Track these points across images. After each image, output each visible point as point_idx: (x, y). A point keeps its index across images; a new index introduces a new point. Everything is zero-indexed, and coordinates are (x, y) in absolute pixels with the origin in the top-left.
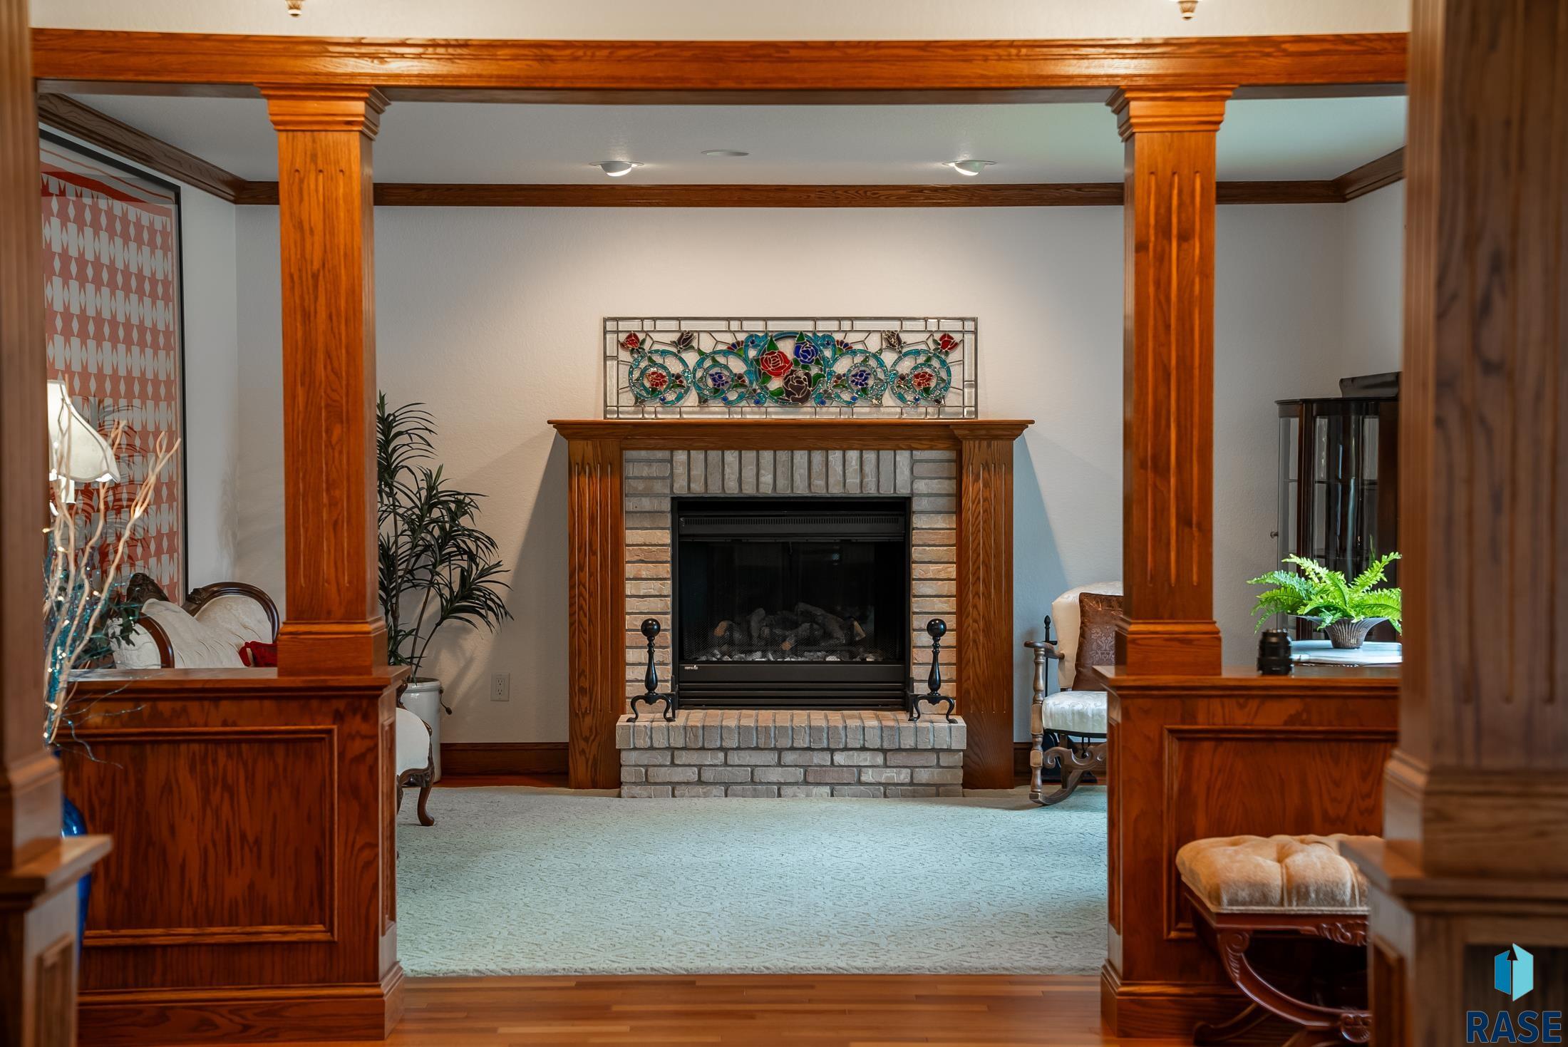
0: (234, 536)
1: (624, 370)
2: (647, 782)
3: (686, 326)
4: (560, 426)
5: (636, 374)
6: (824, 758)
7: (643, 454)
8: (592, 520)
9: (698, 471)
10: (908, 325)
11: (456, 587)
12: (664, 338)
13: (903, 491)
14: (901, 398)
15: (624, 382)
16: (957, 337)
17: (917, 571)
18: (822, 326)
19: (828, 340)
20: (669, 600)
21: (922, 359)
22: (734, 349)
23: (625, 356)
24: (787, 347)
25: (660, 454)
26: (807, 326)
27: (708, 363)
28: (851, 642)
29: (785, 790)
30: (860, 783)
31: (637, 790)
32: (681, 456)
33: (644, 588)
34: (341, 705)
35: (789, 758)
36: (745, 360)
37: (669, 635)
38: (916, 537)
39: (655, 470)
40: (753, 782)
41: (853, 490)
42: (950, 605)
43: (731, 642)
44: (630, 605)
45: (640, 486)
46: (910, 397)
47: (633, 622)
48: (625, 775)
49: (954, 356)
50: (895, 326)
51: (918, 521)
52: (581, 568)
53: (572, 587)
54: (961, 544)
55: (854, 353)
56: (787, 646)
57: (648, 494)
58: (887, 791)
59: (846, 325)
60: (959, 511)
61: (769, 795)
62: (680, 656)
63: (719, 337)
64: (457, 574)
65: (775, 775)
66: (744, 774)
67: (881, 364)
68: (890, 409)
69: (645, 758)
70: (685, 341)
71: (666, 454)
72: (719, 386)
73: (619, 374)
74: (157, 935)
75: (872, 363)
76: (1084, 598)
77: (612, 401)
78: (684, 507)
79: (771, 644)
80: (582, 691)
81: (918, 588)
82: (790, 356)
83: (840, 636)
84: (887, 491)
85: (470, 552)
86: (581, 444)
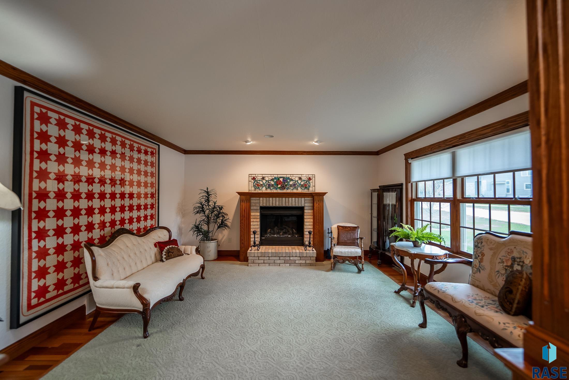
0: (182, 213)
1: (252, 183)
2: (254, 263)
3: (263, 176)
4: (239, 193)
5: (254, 184)
6: (288, 258)
7: (254, 198)
8: (244, 211)
9: (265, 201)
10: (303, 176)
11: (220, 223)
12: (260, 178)
13: (303, 205)
14: (302, 189)
15: (252, 185)
16: (311, 178)
17: (305, 220)
18: (288, 176)
19: (289, 178)
20: (259, 226)
21: (305, 182)
22: (272, 180)
23: (253, 181)
24: (281, 179)
25: (258, 198)
26: (285, 176)
27: (267, 182)
28: (293, 233)
29: (280, 264)
30: (295, 263)
31: (251, 265)
32: (261, 199)
33: (254, 223)
35: (281, 258)
36: (274, 182)
37: (259, 233)
38: (305, 214)
39: (257, 201)
40: (274, 263)
41: (294, 205)
42: (312, 227)
43: (271, 233)
44: (252, 227)
45: (254, 204)
46: (303, 188)
47: (252, 230)
48: (249, 261)
49: (311, 181)
50: (300, 176)
51: (306, 211)
52: (242, 220)
53: (240, 223)
54: (314, 216)
55: (293, 180)
56: (281, 234)
57: (255, 206)
58: (301, 265)
59: (292, 176)
60: (313, 209)
61: (277, 266)
62: (261, 236)
63: (269, 177)
64: (220, 221)
65: (279, 262)
66: (272, 261)
67: (298, 182)
68: (300, 190)
69: (253, 258)
70: (263, 178)
71: (259, 198)
72: (269, 186)
73: (251, 184)
75: (296, 182)
76: (338, 227)
77: (250, 189)
78: (262, 208)
79: (278, 233)
80: (242, 243)
81: (305, 223)
82: (282, 181)
83: (291, 232)
84: (300, 205)
85: (223, 216)
86: (242, 197)
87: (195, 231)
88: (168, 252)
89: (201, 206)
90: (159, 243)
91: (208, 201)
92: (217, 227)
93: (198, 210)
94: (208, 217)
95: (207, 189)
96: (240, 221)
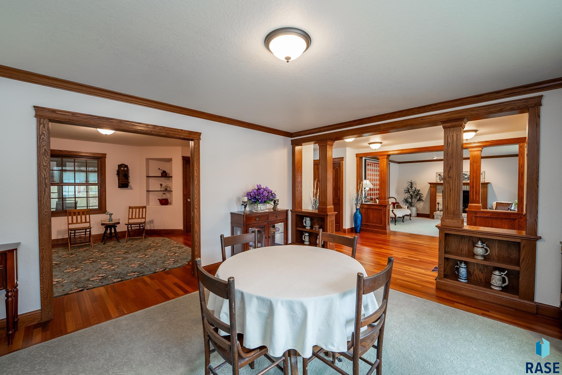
1: (439, 178)
4: (429, 183)
5: (440, 178)
7: (439, 186)
8: (433, 192)
15: (439, 179)
16: (482, 173)
19: (464, 174)
20: (442, 200)
23: (439, 176)
25: (441, 186)
31: (436, 219)
33: (440, 199)
34: (383, 207)
39: (440, 187)
44: (437, 201)
45: (439, 189)
48: (435, 218)
49: (482, 175)
52: (431, 197)
55: (468, 175)
59: (467, 172)
64: (418, 197)
69: (437, 216)
74: (369, 224)
76: (497, 203)
77: (437, 181)
80: (431, 209)
85: (420, 195)
86: (431, 185)
87: (405, 202)
88: (397, 206)
89: (408, 190)
90: (393, 202)
91: (411, 187)
92: (417, 201)
93: (406, 191)
94: (411, 195)
95: (411, 181)
96: (430, 198)
